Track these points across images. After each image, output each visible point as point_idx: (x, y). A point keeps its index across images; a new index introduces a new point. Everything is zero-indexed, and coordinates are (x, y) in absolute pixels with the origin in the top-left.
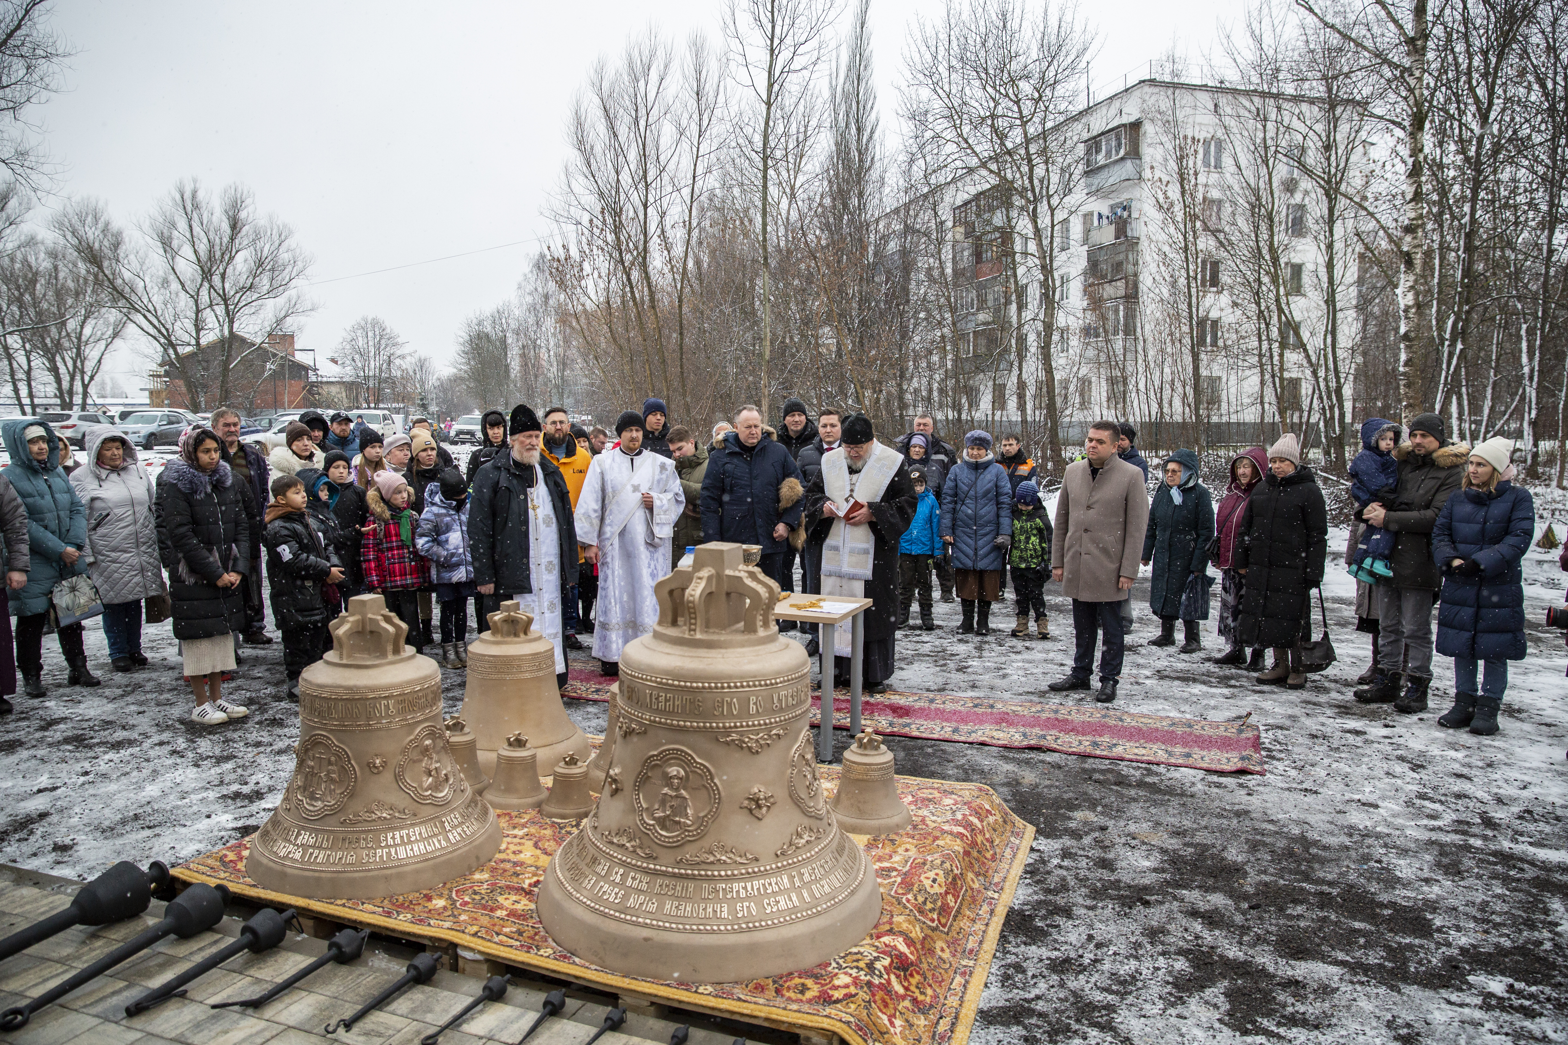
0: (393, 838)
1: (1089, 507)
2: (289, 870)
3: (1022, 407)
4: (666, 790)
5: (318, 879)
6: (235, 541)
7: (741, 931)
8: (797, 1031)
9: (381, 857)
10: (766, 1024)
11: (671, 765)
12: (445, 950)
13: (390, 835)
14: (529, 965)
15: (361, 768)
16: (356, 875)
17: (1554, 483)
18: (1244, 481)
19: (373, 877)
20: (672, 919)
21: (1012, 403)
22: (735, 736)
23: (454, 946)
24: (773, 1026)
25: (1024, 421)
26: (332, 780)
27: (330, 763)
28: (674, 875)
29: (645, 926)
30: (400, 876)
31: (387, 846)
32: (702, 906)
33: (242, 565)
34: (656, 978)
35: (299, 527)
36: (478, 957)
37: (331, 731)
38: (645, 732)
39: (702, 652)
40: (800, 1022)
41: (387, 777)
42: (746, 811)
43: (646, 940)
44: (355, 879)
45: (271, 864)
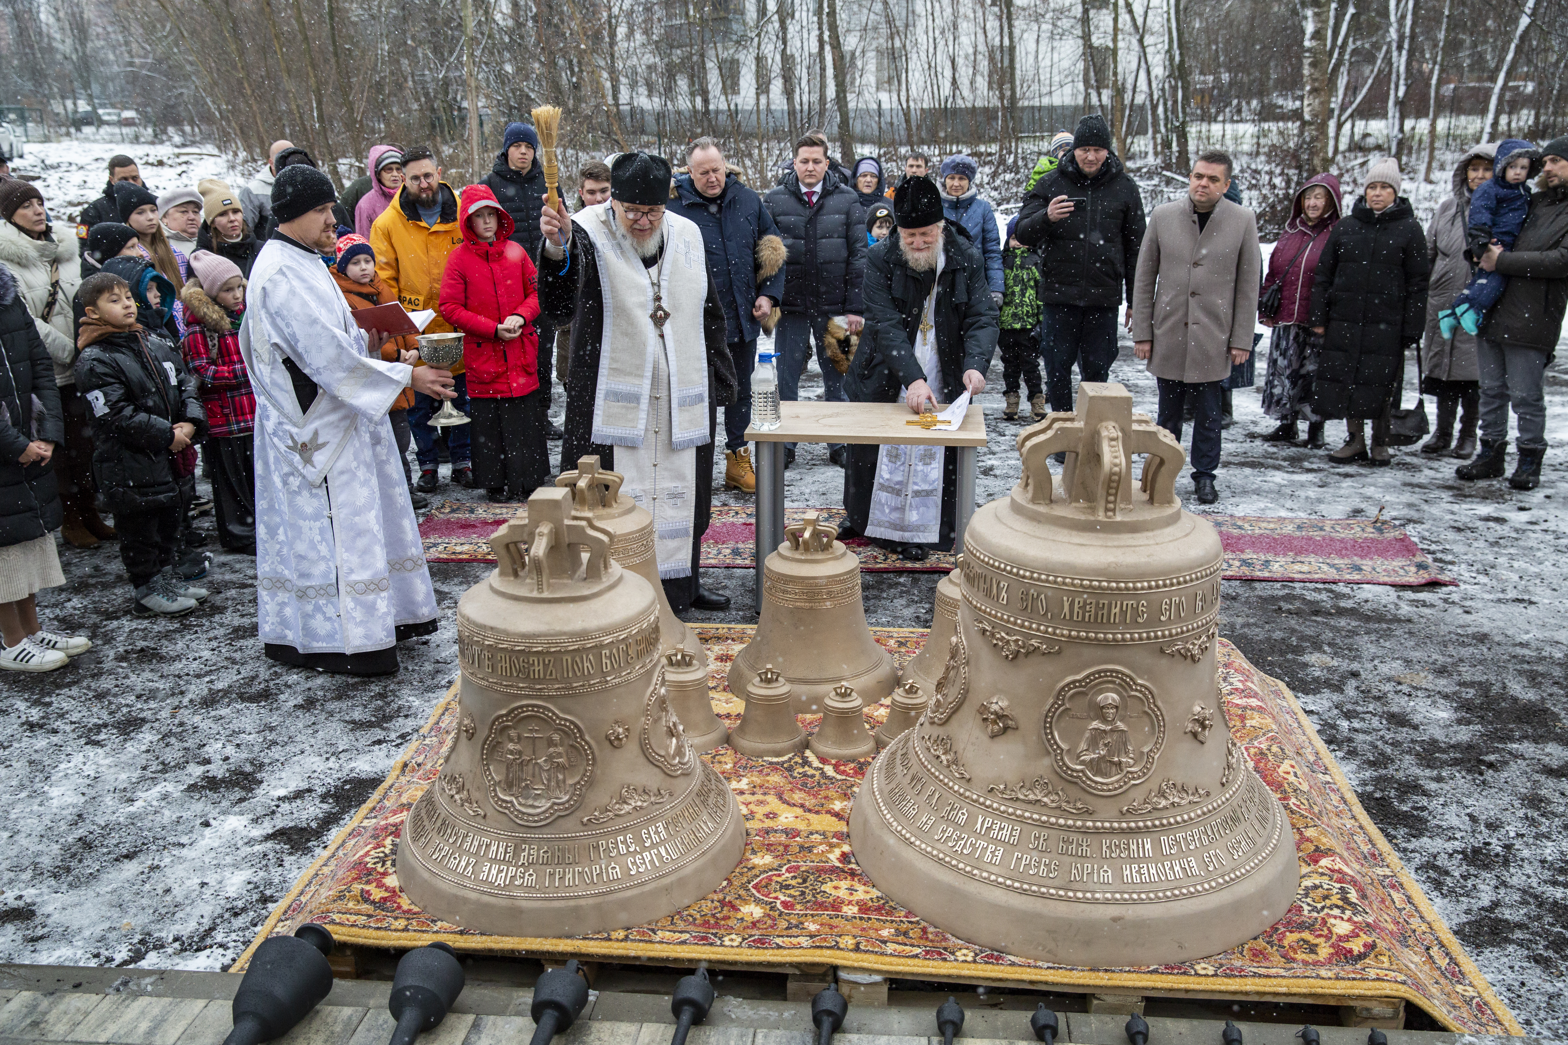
0: (657, 832)
1: (1196, 264)
2: (524, 904)
3: (789, 93)
4: (1095, 724)
5: (576, 909)
6: (36, 389)
7: (1220, 888)
8: (1352, 1003)
9: (652, 861)
10: (1309, 1001)
11: (1101, 692)
12: (822, 978)
13: (652, 829)
14: (959, 977)
15: (597, 742)
16: (629, 893)
17: (1421, 175)
18: (1312, 214)
19: (651, 893)
20: (1138, 888)
21: (777, 87)
22: (1179, 646)
23: (835, 968)
24: (1319, 1002)
25: (792, 113)
26: (560, 767)
27: (551, 743)
28: (1122, 831)
29: (1106, 902)
30: (682, 882)
31: (654, 845)
32: (1167, 864)
33: (53, 427)
34: (1136, 968)
35: (125, 360)
36: (877, 978)
37: (549, 698)
38: (1059, 652)
39: (1126, 539)
40: (1356, 992)
41: (632, 749)
42: (1190, 735)
43: (1115, 920)
44: (629, 899)
45: (486, 898)
